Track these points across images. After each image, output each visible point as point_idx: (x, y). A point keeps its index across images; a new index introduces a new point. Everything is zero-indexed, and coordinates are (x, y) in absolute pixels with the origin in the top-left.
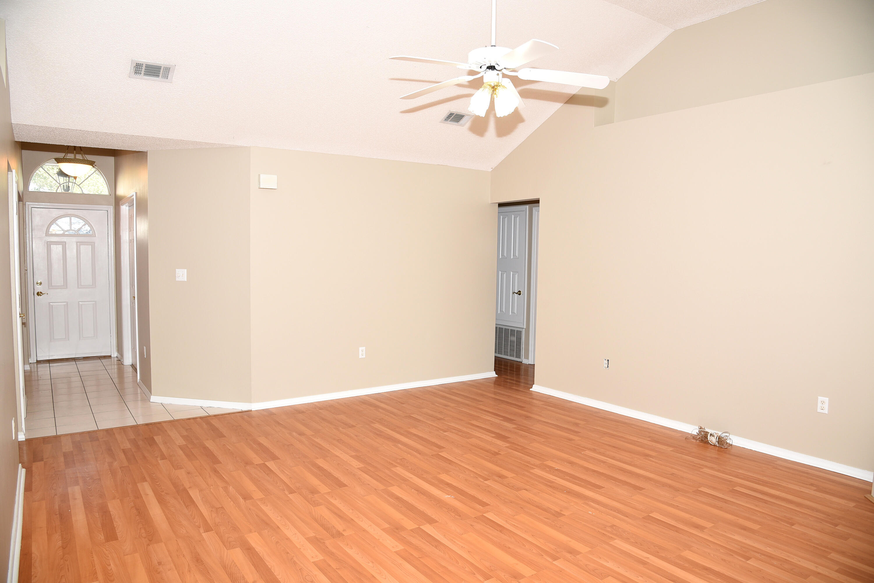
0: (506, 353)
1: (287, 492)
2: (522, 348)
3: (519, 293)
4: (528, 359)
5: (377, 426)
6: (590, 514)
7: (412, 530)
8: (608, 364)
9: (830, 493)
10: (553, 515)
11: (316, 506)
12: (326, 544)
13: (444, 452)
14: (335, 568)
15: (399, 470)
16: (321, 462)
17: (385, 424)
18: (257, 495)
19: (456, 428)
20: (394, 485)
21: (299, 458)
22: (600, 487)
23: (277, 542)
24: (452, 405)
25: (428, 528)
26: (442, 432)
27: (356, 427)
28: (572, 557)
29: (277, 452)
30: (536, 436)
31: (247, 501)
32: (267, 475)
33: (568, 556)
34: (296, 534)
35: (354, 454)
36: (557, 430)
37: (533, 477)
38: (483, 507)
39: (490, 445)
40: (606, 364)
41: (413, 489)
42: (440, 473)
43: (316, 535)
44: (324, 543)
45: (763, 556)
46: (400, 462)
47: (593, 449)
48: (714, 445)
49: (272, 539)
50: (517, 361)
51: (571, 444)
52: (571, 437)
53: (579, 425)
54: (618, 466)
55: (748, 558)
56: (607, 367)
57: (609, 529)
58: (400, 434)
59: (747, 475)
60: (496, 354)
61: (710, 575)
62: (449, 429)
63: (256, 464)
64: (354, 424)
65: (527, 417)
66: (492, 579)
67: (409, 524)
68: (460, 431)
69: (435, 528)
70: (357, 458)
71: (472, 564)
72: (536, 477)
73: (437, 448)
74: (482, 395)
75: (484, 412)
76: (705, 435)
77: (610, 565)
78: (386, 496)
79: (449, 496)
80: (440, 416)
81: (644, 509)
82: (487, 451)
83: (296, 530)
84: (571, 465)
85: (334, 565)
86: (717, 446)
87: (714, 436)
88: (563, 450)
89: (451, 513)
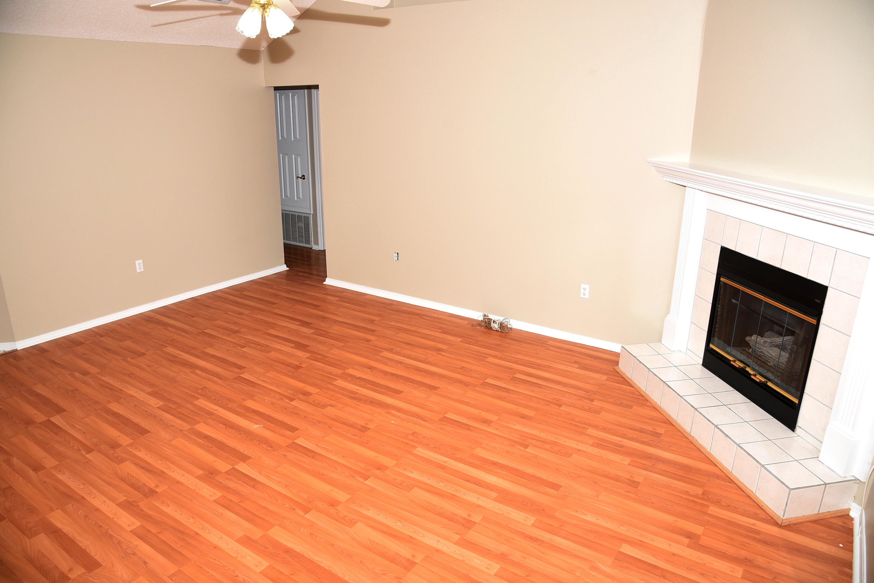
0: (294, 239)
1: (84, 453)
2: (310, 234)
3: (303, 177)
4: (318, 245)
5: (170, 350)
6: (393, 424)
7: (226, 473)
8: (398, 257)
9: (590, 369)
10: (359, 430)
11: (121, 462)
12: (140, 507)
13: (246, 373)
14: (155, 532)
15: (202, 402)
16: (115, 407)
17: (177, 346)
18: (50, 462)
19: (253, 340)
20: (199, 422)
21: (89, 406)
22: (399, 392)
23: (86, 516)
24: (246, 312)
25: (242, 467)
26: (240, 348)
27: (146, 354)
28: (381, 473)
29: (62, 402)
30: (334, 340)
31: (40, 473)
32: (56, 434)
33: (377, 472)
34: (105, 502)
35: (150, 390)
36: (355, 330)
37: (337, 390)
38: (293, 432)
39: (291, 357)
40: (396, 257)
41: (221, 423)
42: (245, 400)
43: (127, 498)
44: (138, 505)
45: (538, 442)
46: (202, 392)
47: (390, 349)
48: (497, 331)
49: (79, 514)
50: (307, 248)
51: (368, 346)
52: (369, 337)
53: (375, 322)
54: (414, 366)
55: (526, 447)
56: (397, 259)
57: (411, 437)
58: (195, 357)
59: (525, 360)
60: (284, 240)
61: (497, 469)
62: (247, 343)
63: (39, 423)
64: (143, 351)
65: (324, 318)
66: (311, 511)
67: (223, 466)
68: (258, 344)
69: (249, 465)
70: (154, 394)
71: (291, 500)
72: (340, 389)
73: (237, 369)
74: (276, 296)
75: (281, 318)
76: (489, 321)
77: (415, 475)
78: (193, 437)
79: (258, 425)
80: (236, 328)
81: (440, 410)
82: (288, 365)
83: (103, 497)
84: (371, 371)
85: (153, 529)
86: (499, 331)
87: (496, 323)
88: (362, 354)
89: (262, 444)
